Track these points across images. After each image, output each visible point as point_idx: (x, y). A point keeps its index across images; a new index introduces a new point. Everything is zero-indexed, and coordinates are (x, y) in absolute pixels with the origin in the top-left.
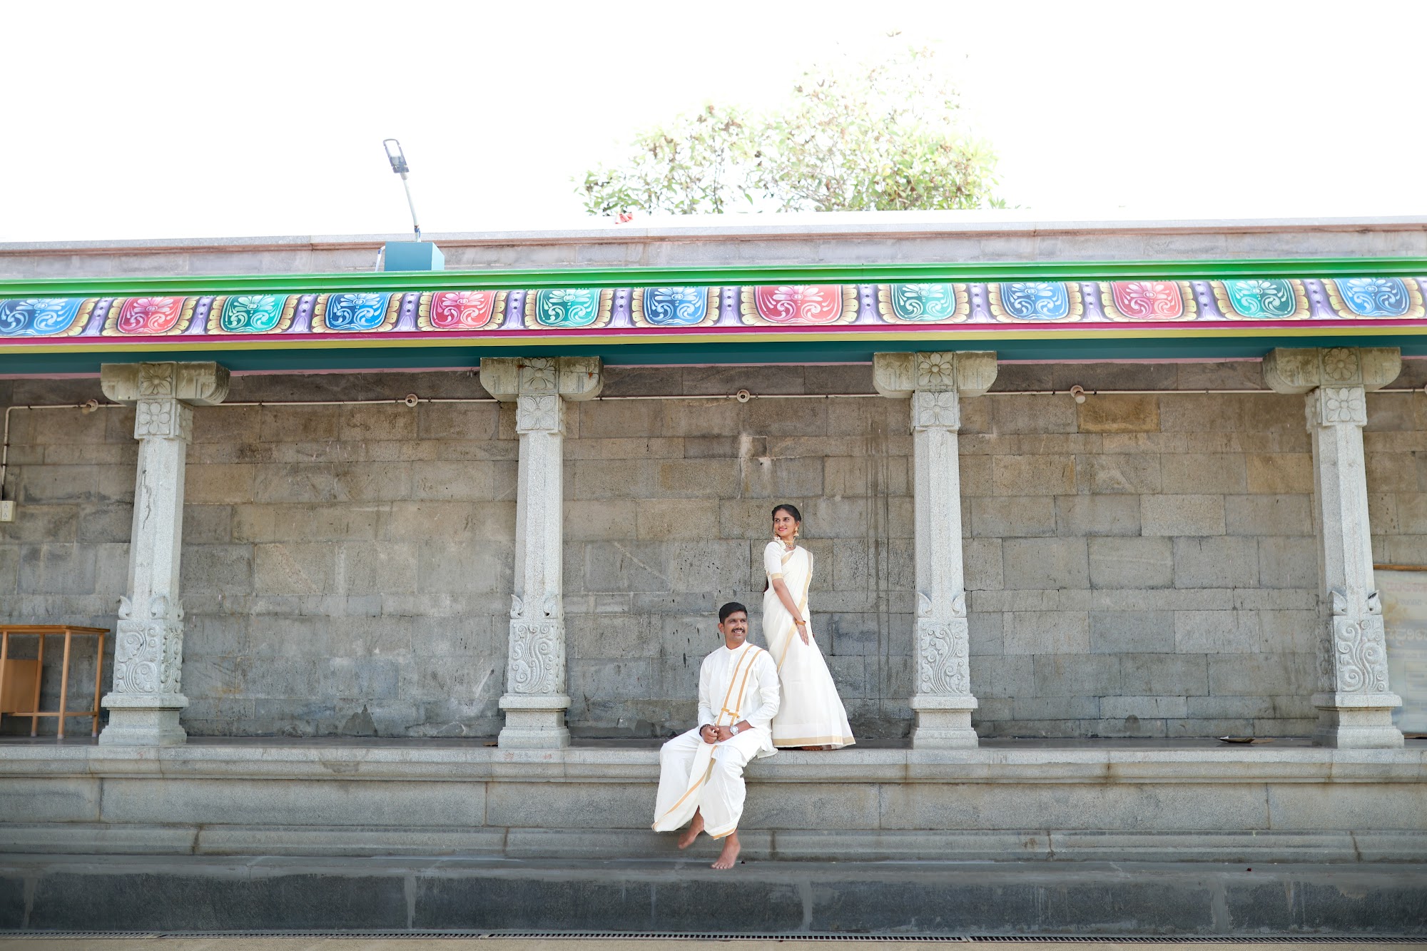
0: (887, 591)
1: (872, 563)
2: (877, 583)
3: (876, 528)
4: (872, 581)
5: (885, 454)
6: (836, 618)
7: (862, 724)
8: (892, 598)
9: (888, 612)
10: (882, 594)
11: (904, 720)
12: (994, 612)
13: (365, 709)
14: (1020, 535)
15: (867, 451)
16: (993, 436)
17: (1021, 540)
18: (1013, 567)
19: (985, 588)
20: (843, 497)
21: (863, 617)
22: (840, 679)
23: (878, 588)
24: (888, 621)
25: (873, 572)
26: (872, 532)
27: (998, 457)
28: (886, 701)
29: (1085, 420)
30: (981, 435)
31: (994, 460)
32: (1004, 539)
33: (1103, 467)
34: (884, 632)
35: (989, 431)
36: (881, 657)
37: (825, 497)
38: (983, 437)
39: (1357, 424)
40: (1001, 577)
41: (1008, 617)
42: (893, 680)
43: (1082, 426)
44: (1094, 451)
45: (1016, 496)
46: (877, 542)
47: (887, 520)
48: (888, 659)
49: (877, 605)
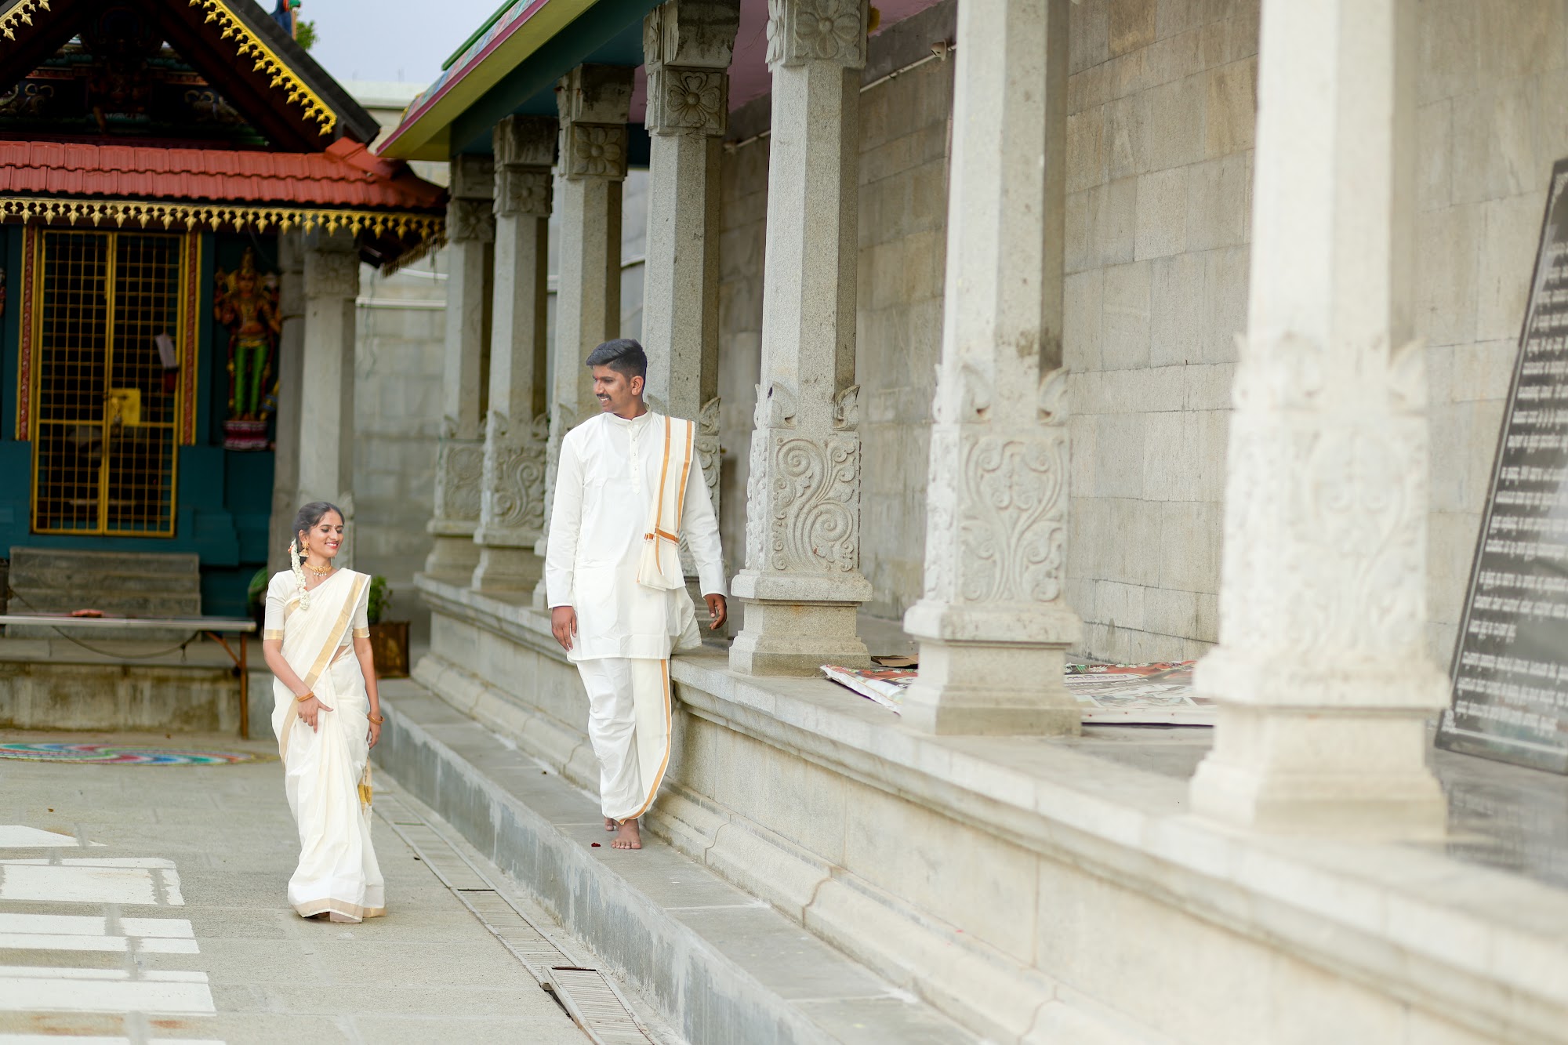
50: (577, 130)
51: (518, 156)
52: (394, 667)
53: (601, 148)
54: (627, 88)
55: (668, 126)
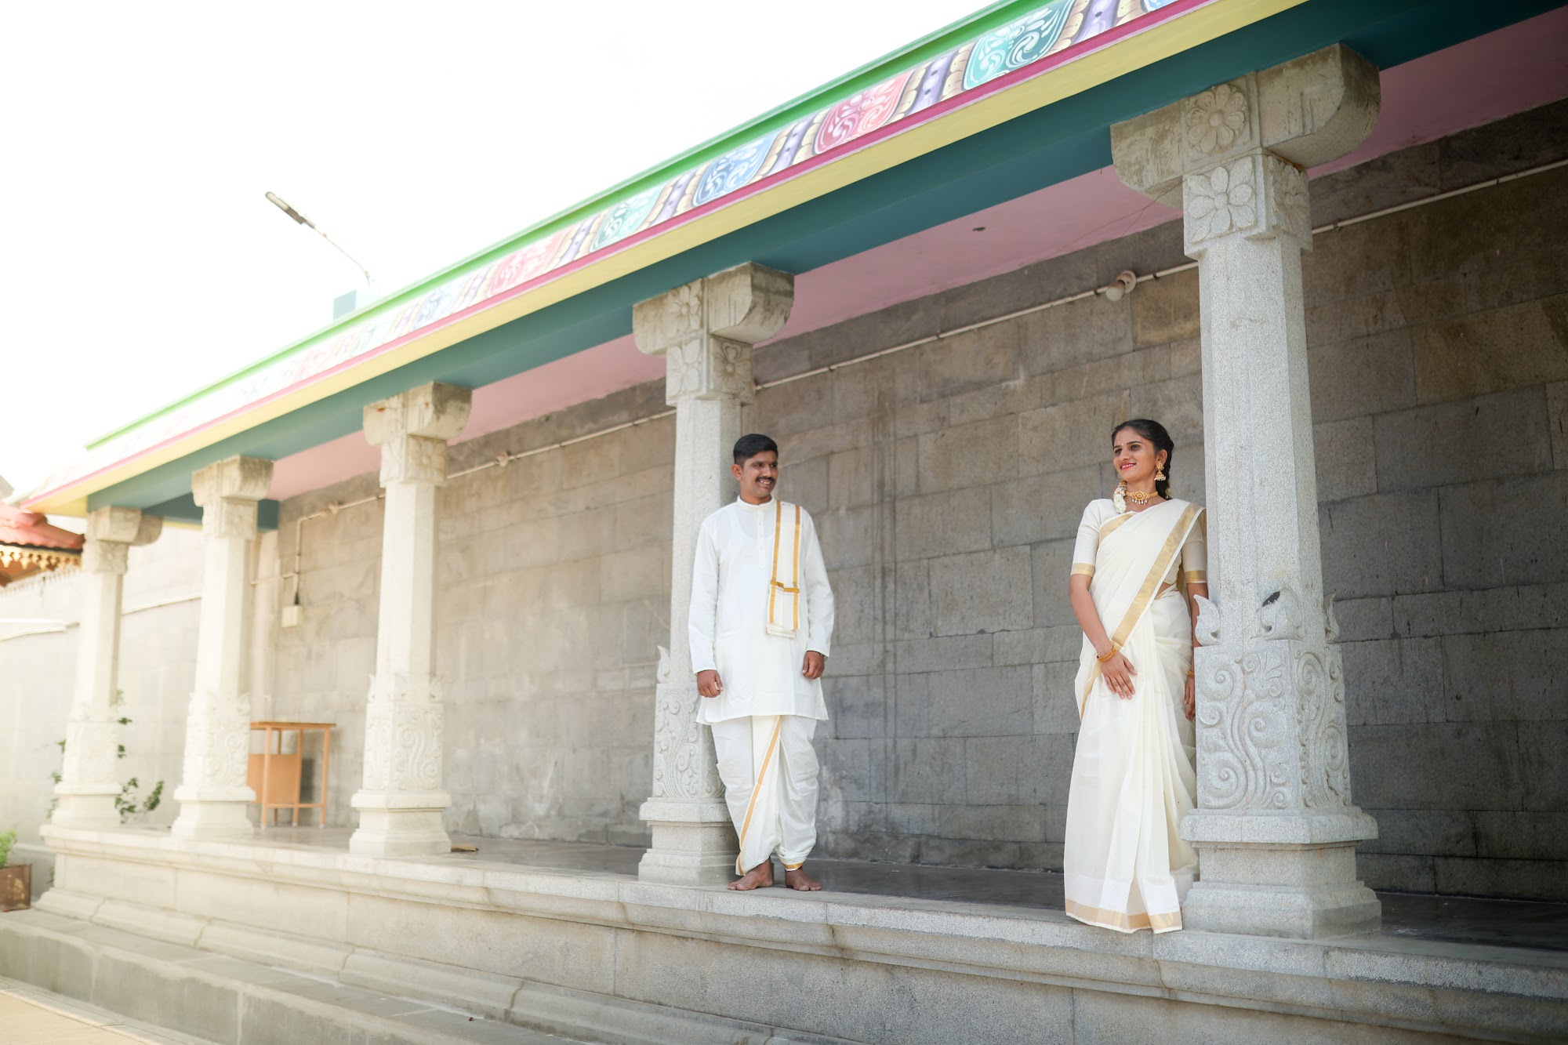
0: (895, 641)
1: (878, 603)
2: (884, 630)
3: (882, 549)
4: (879, 628)
5: (892, 438)
6: (840, 685)
7: (866, 841)
8: (900, 651)
9: (895, 673)
10: (890, 647)
11: (913, 835)
12: (1020, 665)
13: (475, 807)
14: (1054, 536)
15: (873, 436)
16: (1018, 383)
17: (1054, 545)
18: (1045, 590)
19: (1009, 628)
20: (849, 509)
21: (868, 681)
22: (844, 773)
23: (884, 638)
24: (895, 687)
25: (879, 613)
26: (878, 556)
27: (1025, 414)
28: (893, 807)
29: (1144, 327)
30: (1004, 384)
31: (1020, 421)
32: (1033, 545)
33: (1170, 402)
34: (891, 702)
35: (1014, 376)
36: (888, 740)
37: (830, 512)
38: (1007, 386)
39: (1245, 235)
40: (1029, 608)
41: (1039, 671)
42: (901, 773)
43: (1140, 338)
44: (1157, 377)
45: (1048, 473)
46: (883, 568)
47: (894, 537)
48: (895, 743)
49: (883, 664)
50: (412, 441)
51: (241, 488)
52: (20, 901)
53: (429, 457)
54: (466, 406)
55: (714, 390)
